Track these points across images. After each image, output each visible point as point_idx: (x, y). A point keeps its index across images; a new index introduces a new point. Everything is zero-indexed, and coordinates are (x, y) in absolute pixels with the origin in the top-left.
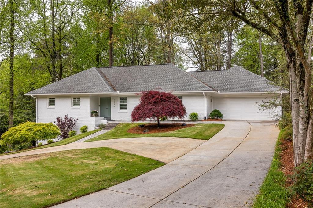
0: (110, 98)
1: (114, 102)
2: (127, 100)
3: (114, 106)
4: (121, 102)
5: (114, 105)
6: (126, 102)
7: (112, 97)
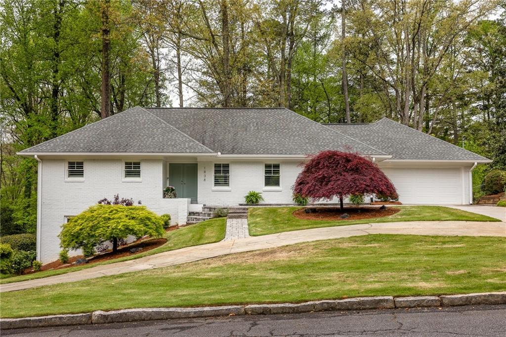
0: (197, 164)
1: (205, 172)
2: (229, 169)
3: (205, 180)
4: (216, 172)
5: (205, 177)
6: (228, 172)
7: (200, 162)
